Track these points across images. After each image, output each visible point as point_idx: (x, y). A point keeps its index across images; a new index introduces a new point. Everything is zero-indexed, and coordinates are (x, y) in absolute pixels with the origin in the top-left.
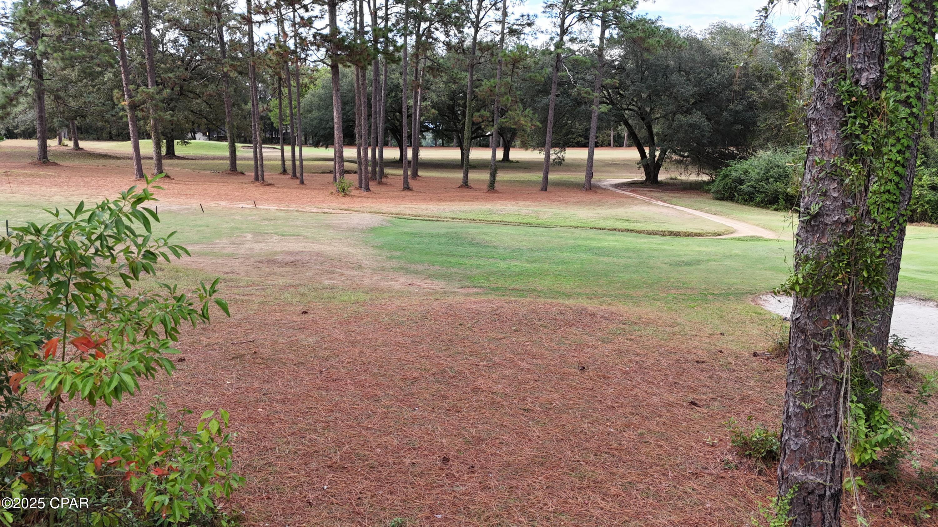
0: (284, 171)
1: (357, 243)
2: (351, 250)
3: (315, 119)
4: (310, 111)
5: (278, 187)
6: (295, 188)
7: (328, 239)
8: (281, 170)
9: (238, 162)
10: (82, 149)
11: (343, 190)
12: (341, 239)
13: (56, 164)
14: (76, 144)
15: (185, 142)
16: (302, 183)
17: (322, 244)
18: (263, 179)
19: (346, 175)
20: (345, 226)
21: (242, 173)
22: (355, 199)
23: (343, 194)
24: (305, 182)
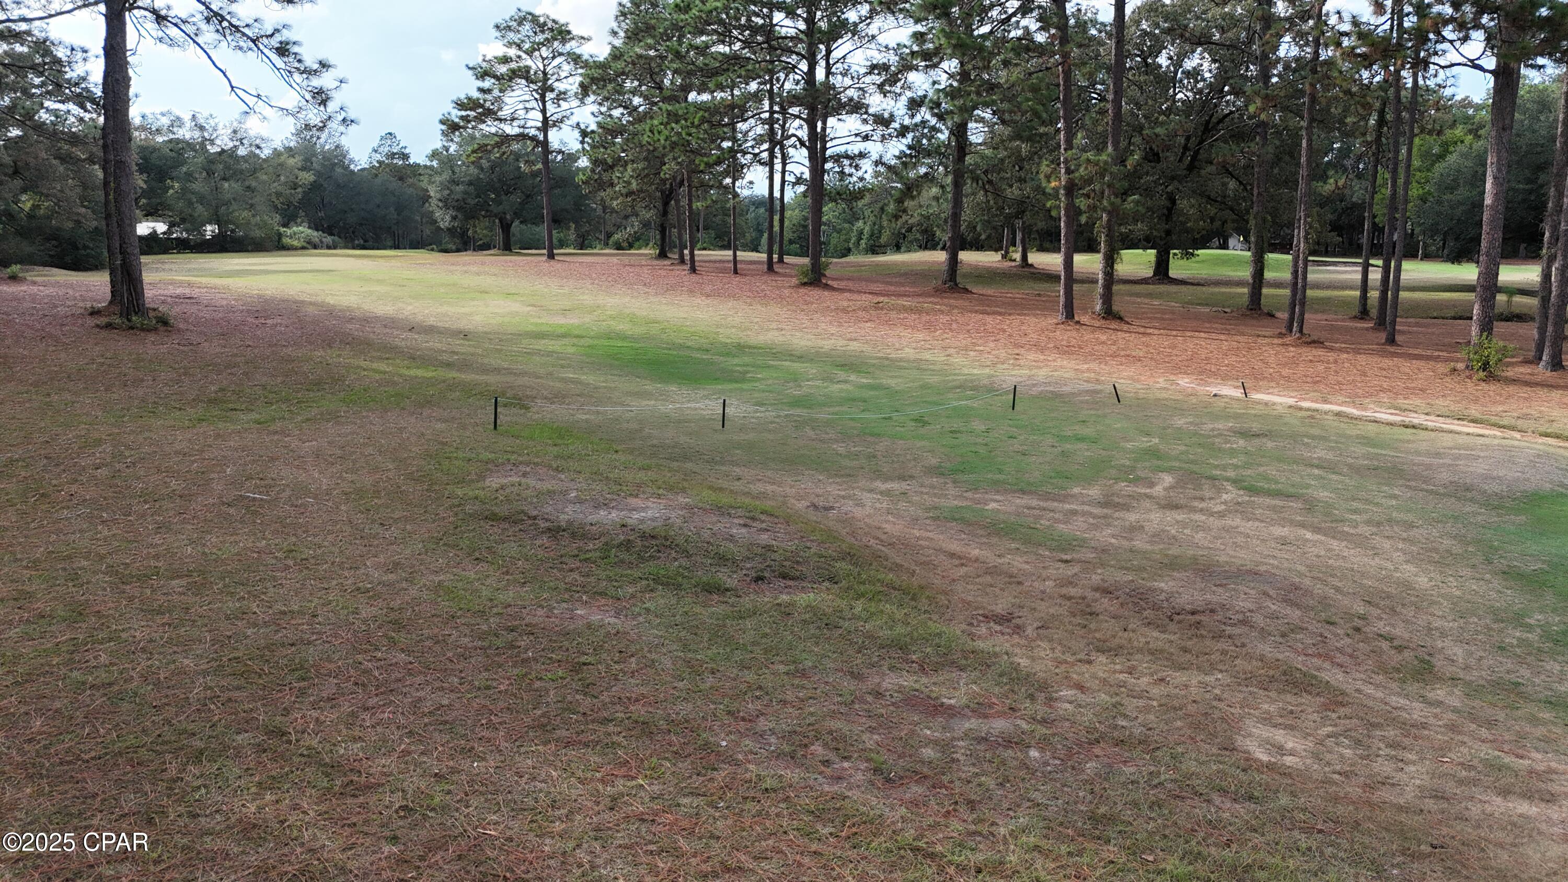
0: (1364, 313)
1: (1457, 549)
2: (1423, 581)
3: (1460, 203)
4: (1451, 189)
5: (1331, 349)
6: (1371, 353)
7: (1368, 522)
8: (1356, 311)
9: (1265, 291)
10: (1032, 265)
11: (1485, 366)
12: (1410, 526)
13: (966, 291)
14: (1024, 257)
15: (1187, 253)
16: (1391, 341)
17: (1345, 536)
18: (1301, 331)
19: (1500, 327)
20: (1444, 476)
21: (1271, 315)
22: (1511, 389)
23: (1482, 374)
24: (1398, 338)
